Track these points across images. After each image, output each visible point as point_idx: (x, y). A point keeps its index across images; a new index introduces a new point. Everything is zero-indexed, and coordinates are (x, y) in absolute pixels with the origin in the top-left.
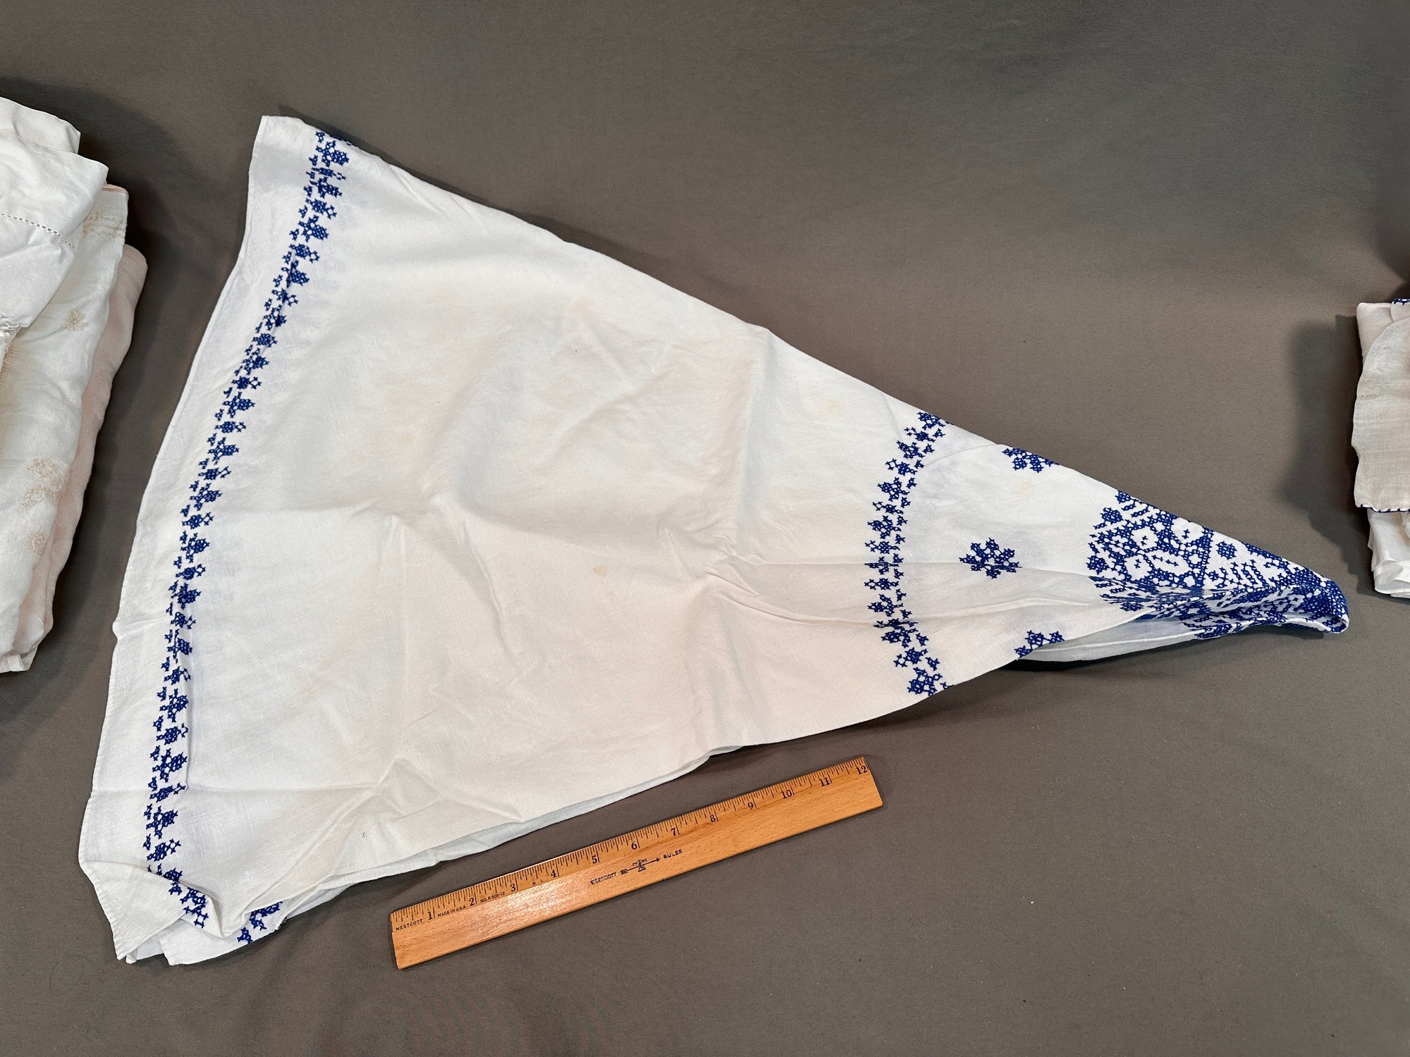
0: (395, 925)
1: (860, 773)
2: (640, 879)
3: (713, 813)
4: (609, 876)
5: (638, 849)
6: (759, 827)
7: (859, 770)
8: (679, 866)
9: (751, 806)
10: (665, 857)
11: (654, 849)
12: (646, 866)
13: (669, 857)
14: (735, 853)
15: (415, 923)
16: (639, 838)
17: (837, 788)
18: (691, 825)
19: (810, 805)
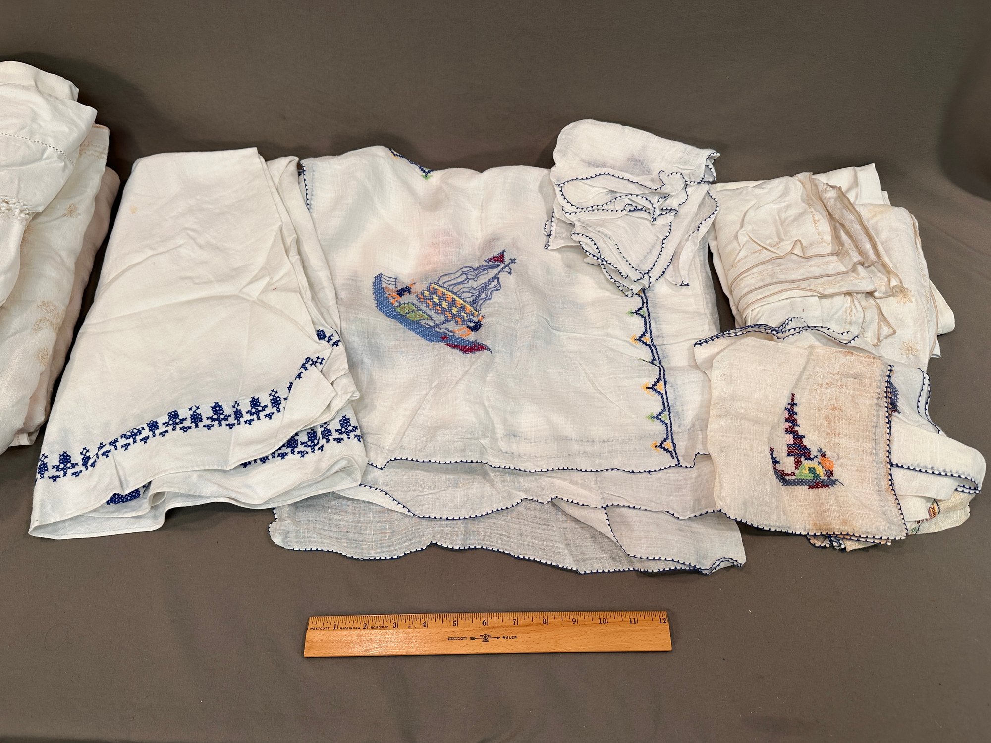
0: (310, 626)
1: (661, 622)
2: (483, 648)
3: (546, 618)
4: (463, 638)
5: (486, 626)
6: (576, 638)
7: (660, 621)
8: (512, 648)
9: (575, 621)
10: (504, 637)
11: (498, 629)
12: (489, 640)
13: (507, 638)
14: (554, 651)
15: (324, 628)
16: (489, 618)
17: (641, 628)
18: (528, 621)
19: (618, 634)
